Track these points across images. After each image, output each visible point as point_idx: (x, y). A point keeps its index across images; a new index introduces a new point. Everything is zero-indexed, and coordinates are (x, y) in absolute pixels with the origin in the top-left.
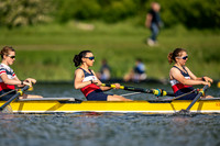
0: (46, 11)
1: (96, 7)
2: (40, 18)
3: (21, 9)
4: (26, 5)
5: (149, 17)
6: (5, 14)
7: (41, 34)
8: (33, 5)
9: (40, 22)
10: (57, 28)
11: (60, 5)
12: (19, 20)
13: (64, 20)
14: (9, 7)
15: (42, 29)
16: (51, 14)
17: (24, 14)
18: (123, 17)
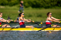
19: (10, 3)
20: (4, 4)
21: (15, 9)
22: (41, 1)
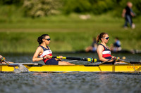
0: (56, 7)
1: (88, 4)
2: (53, 11)
3: (40, 6)
4: (43, 3)
5: (124, 11)
6: (30, 9)
7: (53, 22)
8: (48, 3)
9: (53, 14)
10: (63, 18)
11: (65, 3)
12: (39, 13)
13: (67, 13)
14: (32, 5)
15: (54, 18)
16: (59, 9)
17: (42, 9)
18: (105, 11)
19: (95, 6)
20: (82, 9)
21: (107, 21)
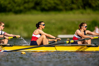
22: (8, 2)
